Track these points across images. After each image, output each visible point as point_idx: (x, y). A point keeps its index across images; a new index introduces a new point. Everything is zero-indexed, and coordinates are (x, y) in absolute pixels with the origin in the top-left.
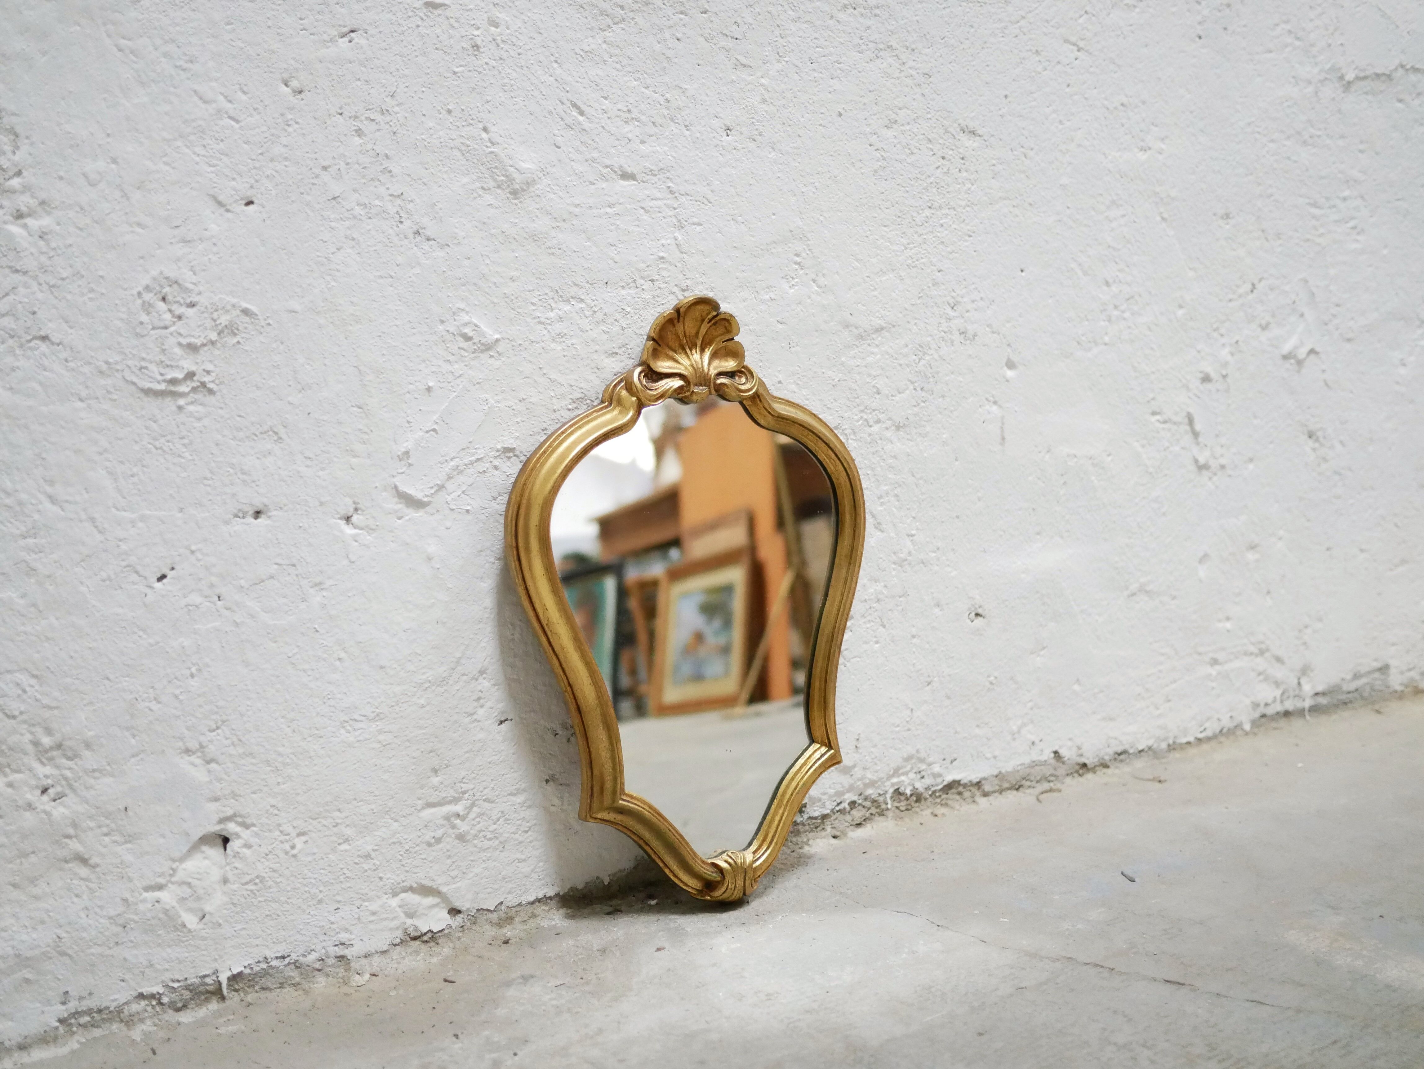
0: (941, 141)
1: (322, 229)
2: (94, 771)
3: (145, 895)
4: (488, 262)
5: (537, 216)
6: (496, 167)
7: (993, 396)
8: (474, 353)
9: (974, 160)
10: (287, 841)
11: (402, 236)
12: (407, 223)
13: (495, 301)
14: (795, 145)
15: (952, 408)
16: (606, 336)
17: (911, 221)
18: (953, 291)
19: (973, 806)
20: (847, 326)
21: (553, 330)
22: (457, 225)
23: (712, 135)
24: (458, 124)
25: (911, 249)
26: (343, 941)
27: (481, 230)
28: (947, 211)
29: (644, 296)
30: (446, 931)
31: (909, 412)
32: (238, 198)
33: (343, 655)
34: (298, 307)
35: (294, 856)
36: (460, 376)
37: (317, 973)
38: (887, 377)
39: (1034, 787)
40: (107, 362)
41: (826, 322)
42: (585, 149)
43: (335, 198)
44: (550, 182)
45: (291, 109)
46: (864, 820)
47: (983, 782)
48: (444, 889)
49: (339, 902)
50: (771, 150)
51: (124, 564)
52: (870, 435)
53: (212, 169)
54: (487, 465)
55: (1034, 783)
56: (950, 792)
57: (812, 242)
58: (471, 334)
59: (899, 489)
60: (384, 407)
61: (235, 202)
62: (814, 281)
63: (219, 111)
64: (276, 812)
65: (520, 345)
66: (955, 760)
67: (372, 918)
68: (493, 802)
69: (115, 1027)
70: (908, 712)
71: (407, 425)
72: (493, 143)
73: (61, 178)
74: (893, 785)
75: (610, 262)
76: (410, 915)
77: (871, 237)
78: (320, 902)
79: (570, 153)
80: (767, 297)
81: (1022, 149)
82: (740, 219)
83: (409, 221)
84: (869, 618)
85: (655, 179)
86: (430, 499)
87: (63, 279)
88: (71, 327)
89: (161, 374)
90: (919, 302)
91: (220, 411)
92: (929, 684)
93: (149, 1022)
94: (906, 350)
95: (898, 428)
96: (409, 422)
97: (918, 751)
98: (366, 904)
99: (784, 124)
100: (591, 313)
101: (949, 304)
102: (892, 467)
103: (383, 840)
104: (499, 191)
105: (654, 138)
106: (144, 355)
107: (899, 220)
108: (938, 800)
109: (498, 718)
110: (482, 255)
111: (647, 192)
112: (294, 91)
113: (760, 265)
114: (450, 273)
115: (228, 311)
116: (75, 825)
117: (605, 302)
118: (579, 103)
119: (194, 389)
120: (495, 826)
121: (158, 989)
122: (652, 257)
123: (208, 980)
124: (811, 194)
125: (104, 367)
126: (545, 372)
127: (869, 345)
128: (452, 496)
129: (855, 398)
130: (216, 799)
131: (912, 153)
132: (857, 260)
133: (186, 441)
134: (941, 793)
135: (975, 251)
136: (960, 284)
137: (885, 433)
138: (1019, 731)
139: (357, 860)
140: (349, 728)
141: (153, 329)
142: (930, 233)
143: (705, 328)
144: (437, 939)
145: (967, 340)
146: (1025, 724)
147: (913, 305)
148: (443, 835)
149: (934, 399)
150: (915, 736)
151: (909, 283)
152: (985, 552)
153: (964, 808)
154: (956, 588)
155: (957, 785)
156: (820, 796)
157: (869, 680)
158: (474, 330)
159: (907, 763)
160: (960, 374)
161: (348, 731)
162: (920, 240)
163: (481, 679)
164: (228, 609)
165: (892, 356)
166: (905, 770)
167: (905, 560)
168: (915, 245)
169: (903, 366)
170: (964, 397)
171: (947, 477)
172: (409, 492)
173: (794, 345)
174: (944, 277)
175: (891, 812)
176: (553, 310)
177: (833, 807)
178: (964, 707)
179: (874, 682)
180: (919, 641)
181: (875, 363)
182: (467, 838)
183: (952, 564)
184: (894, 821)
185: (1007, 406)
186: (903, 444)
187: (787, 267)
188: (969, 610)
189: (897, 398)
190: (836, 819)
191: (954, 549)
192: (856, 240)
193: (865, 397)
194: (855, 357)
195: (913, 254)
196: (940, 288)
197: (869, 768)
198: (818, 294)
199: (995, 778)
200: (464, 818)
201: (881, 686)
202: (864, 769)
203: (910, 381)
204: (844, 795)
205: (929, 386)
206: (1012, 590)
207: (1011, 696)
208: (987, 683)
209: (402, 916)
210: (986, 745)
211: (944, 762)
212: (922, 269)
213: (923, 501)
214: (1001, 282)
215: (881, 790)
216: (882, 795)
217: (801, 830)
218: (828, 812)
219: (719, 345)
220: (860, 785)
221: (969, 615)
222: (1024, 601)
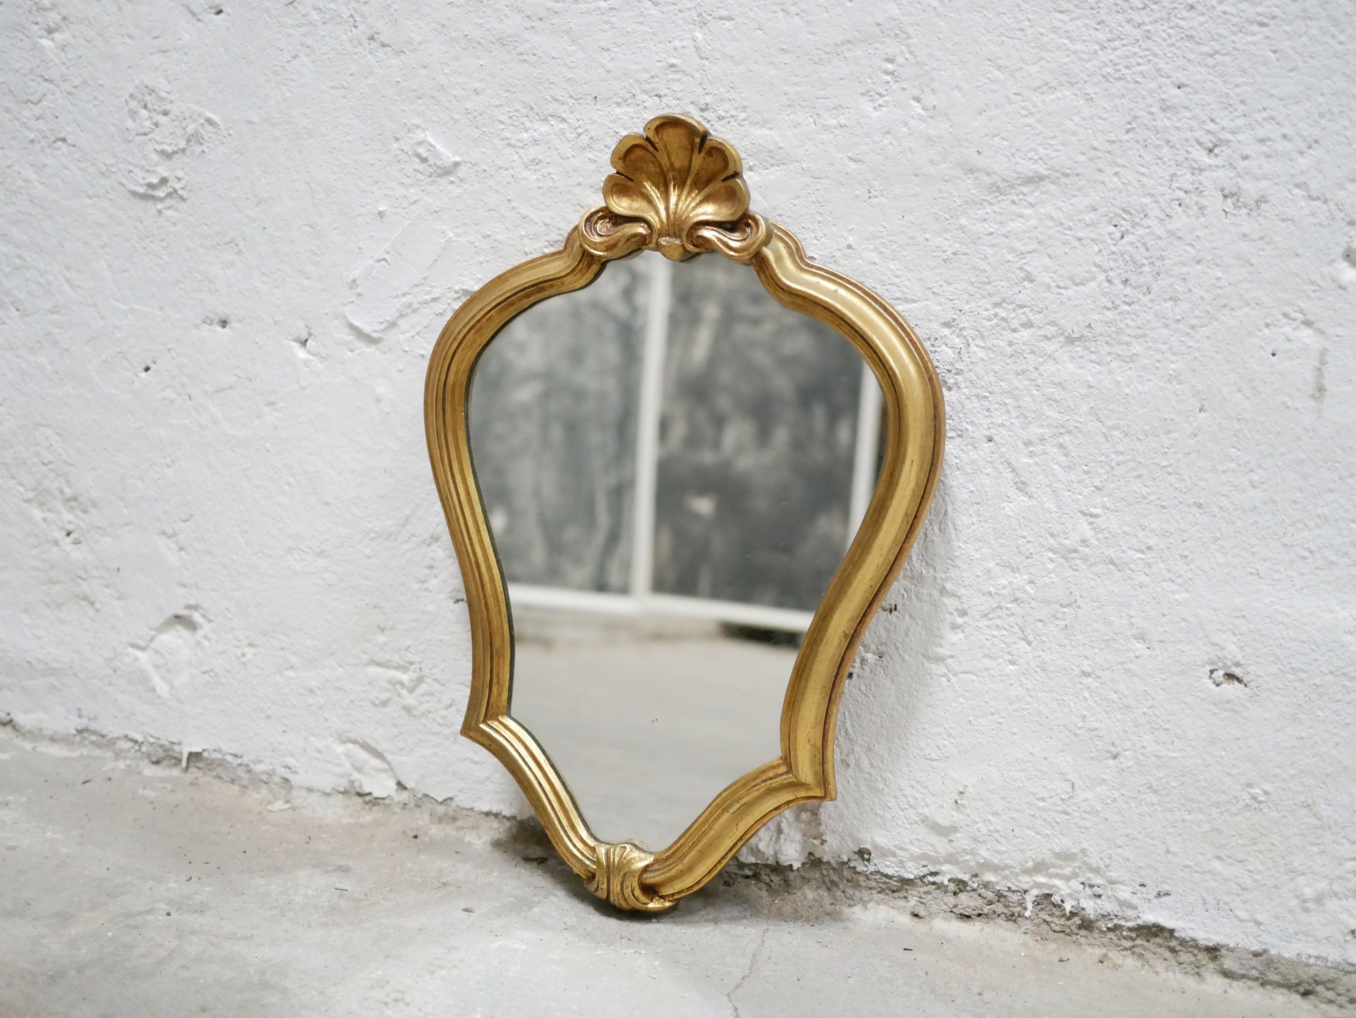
1: (280, 36)
2: (99, 528)
3: (131, 650)
4: (447, 71)
5: (506, 15)
7: (1302, 311)
8: (430, 176)
10: (239, 647)
11: (355, 42)
12: (362, 28)
13: (456, 117)
15: (1194, 322)
16: (593, 166)
18: (1212, 120)
19: (1191, 983)
20: (971, 171)
21: (526, 155)
22: (413, 28)
25: (1115, 49)
26: (290, 765)
27: (440, 33)
29: (645, 116)
30: (387, 801)
31: (1096, 317)
32: (206, 7)
33: (292, 480)
34: (255, 119)
35: (244, 664)
36: (415, 202)
37: (262, 784)
38: (1049, 256)
39: (1341, 1006)
40: (105, 164)
41: (932, 162)
43: (291, 3)
46: (979, 915)
47: (1223, 952)
48: (389, 757)
49: (286, 725)
51: (118, 350)
52: (1011, 344)
54: (444, 307)
55: (1342, 1000)
56: (1152, 940)
57: (915, 40)
58: (425, 155)
59: (1067, 438)
60: (335, 229)
61: (205, 11)
62: (918, 100)
65: (484, 170)
66: (1168, 894)
67: (317, 755)
68: (443, 685)
69: (109, 754)
70: (1067, 786)
71: (358, 251)
74: (1038, 885)
75: (601, 71)
76: (359, 770)
77: (1029, 31)
78: (268, 717)
80: (833, 122)
82: (793, 9)
83: (364, 26)
84: (998, 622)
86: (381, 335)
87: (75, 87)
88: (82, 131)
89: (144, 179)
90: (1127, 137)
91: (191, 219)
92: (1115, 757)
93: (128, 762)
94: (1092, 215)
95: (1070, 340)
96: (360, 248)
97: (1083, 851)
98: (313, 738)
100: (575, 135)
101: (1200, 144)
102: (1055, 401)
103: (328, 681)
106: (130, 160)
108: (1128, 944)
109: (454, 594)
110: (440, 63)
113: (824, 74)
114: (404, 84)
115: (194, 120)
116: (85, 571)
117: (593, 122)
119: (169, 195)
120: (445, 713)
121: (140, 738)
122: (660, 64)
123: (177, 748)
125: (104, 169)
126: (514, 205)
127: (1013, 202)
128: (407, 335)
129: (985, 283)
130: (184, 586)
132: (999, 68)
133: (164, 244)
134: (1134, 935)
135: (1275, 52)
136: (1231, 109)
137: (1042, 344)
138: (1319, 899)
139: (302, 691)
140: (296, 556)
141: (138, 135)
142: (1162, 22)
143: (698, 160)
144: (374, 804)
145: (1240, 208)
146: (1336, 894)
147: (1113, 142)
148: (388, 700)
149: (1152, 301)
150: (1079, 827)
151: (1105, 105)
152: (1260, 577)
153: (1171, 975)
154: (1184, 620)
155: (1167, 935)
156: (893, 849)
157: (993, 714)
158: (429, 150)
159: (1063, 863)
160: (1218, 265)
161: (295, 559)
162: (1137, 33)
163: (434, 546)
164: (196, 410)
165: (1062, 224)
166: (1060, 872)
167: (1076, 551)
168: (1124, 42)
169: (1084, 242)
170: (1225, 305)
171: (1176, 435)
172: (357, 324)
173: (876, 194)
174: (1190, 97)
175: (1028, 922)
176: (526, 131)
177: (921, 874)
178: (1188, 817)
179: (1002, 720)
180: (1097, 684)
181: (1025, 231)
182: (415, 713)
183: (1179, 580)
184: (1028, 938)
185: (1339, 333)
186: (1081, 368)
187: (870, 78)
188: (1212, 663)
189: (1070, 292)
190: (927, 893)
191: (1186, 557)
192: (998, 36)
193: (1003, 284)
194: (985, 220)
195: (1119, 57)
196: (1180, 116)
197: (984, 842)
198: (921, 119)
199: (1251, 956)
200: (411, 690)
201: (1015, 730)
202: (975, 840)
203: (1099, 266)
204: (941, 864)
205: (1142, 279)
206: (1317, 656)
207: (1302, 835)
208: (1246, 796)
209: (348, 766)
210: (1238, 895)
211: (1142, 888)
212: (1137, 82)
213: (1118, 465)
214: (1341, 109)
215: (1012, 883)
216: (1014, 892)
217: (863, 884)
218: (912, 877)
219: (717, 185)
220: (967, 861)
221: (1212, 672)
222: (1348, 683)
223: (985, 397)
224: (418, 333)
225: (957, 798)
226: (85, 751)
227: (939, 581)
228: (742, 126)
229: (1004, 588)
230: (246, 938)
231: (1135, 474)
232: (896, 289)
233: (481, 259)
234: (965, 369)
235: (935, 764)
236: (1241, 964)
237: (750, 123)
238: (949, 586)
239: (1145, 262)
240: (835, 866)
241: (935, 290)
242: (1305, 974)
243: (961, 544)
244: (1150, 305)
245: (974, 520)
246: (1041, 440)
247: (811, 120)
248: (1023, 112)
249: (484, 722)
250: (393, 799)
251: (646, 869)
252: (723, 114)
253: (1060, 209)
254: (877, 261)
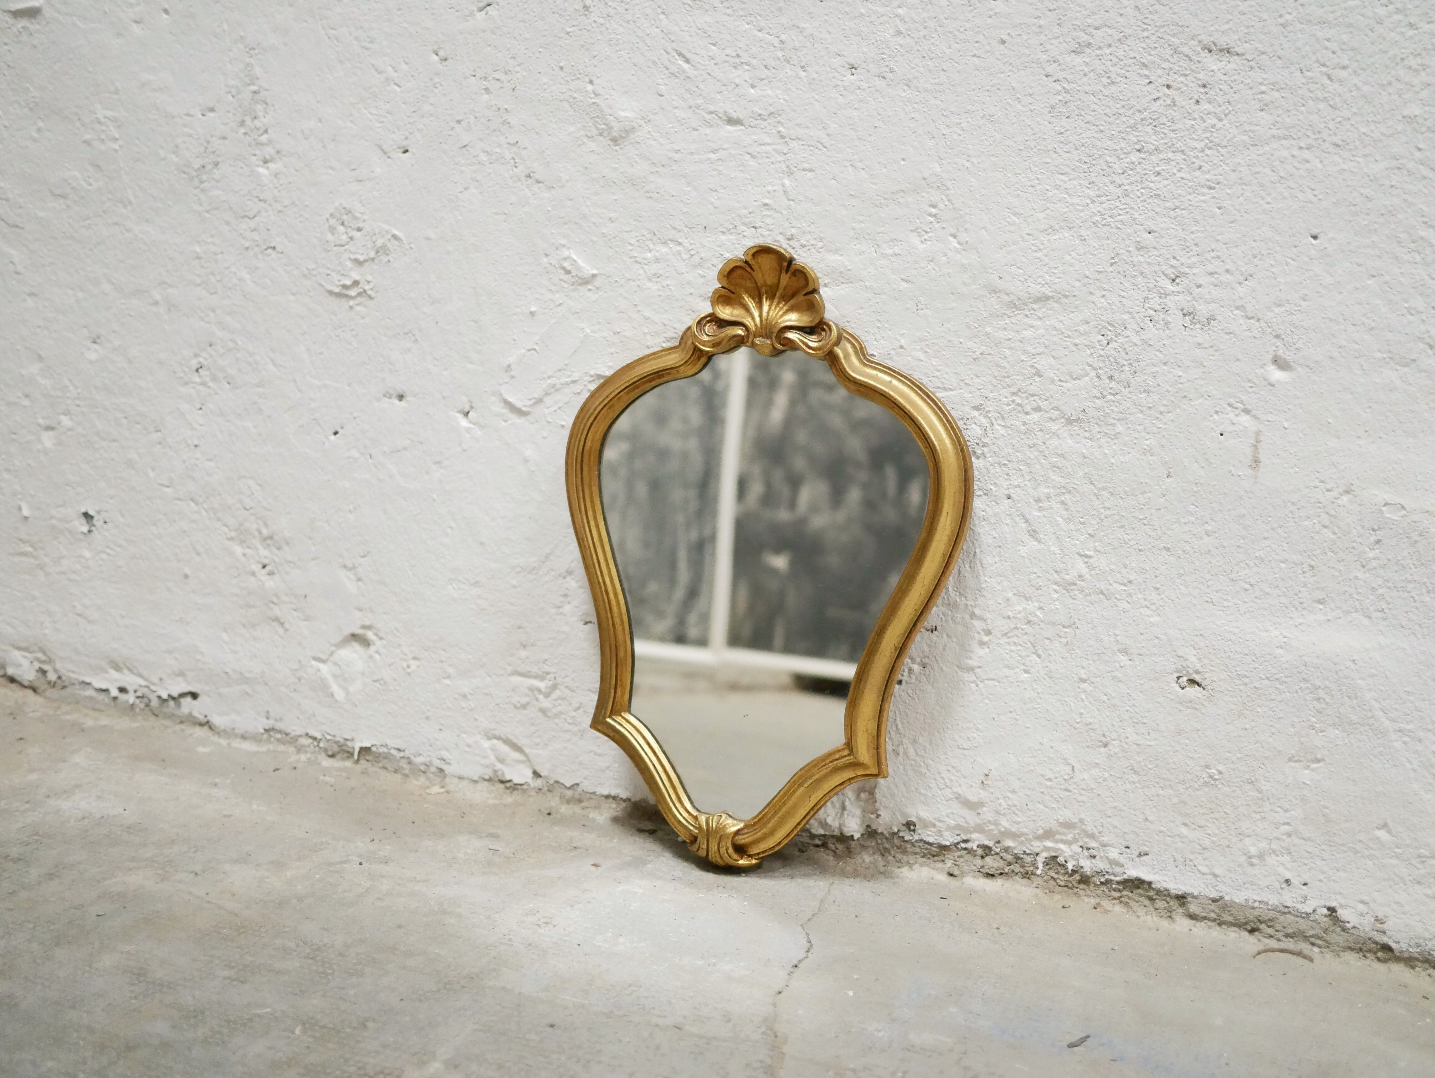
0: (1165, 65)
1: (454, 172)
2: (290, 562)
3: (313, 663)
4: (588, 203)
5: (636, 162)
6: (598, 117)
7: (1242, 402)
8: (573, 285)
9: (1225, 87)
10: (405, 660)
11: (515, 179)
12: (521, 167)
13: (594, 239)
14: (937, 81)
15: (1162, 409)
16: (702, 280)
17: (1105, 167)
18: (1174, 258)
19: (1165, 923)
20: (995, 291)
21: (650, 270)
22: (562, 170)
23: (831, 75)
24: (568, 79)
25: (1102, 203)
26: (444, 757)
27: (583, 174)
28: (1170, 155)
29: (744, 243)
30: (525, 787)
31: (1089, 404)
32: (395, 147)
33: (453, 525)
34: (433, 236)
35: (409, 674)
36: (560, 304)
37: (421, 773)
38: (1053, 357)
39: (1276, 939)
40: (308, 268)
41: (965, 284)
42: (689, 96)
43: (464, 147)
44: (650, 130)
45: (437, 74)
46: (1001, 874)
47: (1189, 899)
48: (527, 750)
49: (442, 725)
50: (905, 88)
51: (312, 417)
52: (1025, 423)
53: (380, 125)
54: (582, 388)
55: (1280, 935)
56: (1135, 892)
57: (952, 192)
58: (569, 268)
59: (1067, 496)
60: (495, 324)
61: (394, 150)
62: (954, 236)
63: (387, 79)
64: (398, 634)
65: (616, 281)
66: (1146, 854)
67: (467, 749)
68: (573, 691)
69: (292, 749)
70: (1068, 769)
71: (513, 342)
72: (596, 95)
73: (289, 134)
74: (1047, 849)
75: (710, 207)
76: (501, 761)
77: (1038, 187)
78: (428, 718)
79: (673, 100)
80: (891, 251)
81: (1324, 69)
82: (860, 165)
84: (1015, 640)
85: (764, 124)
86: (529, 409)
87: (285, 207)
88: (289, 242)
89: (339, 281)
90: (1111, 269)
91: (377, 313)
92: (1105, 746)
93: (308, 755)
94: (1085, 327)
95: (1070, 422)
96: (514, 340)
97: (1081, 821)
98: (464, 735)
99: (924, 57)
100: (688, 256)
101: (1166, 275)
102: (1058, 468)
103: (478, 688)
104: (601, 138)
105: (766, 81)
106: (329, 265)
107: (1084, 166)
108: (1116, 894)
109: (584, 618)
110: (583, 197)
111: (754, 137)
112: (441, 60)
113: (883, 215)
114: (554, 212)
116: (278, 597)
117: (703, 246)
118: (684, 52)
119: (359, 294)
120: (574, 714)
121: (318, 736)
122: (756, 203)
123: (349, 744)
124: (955, 136)
125: (306, 272)
126: (639, 308)
127: (1026, 316)
128: (551, 410)
129: (1005, 377)
130: (361, 610)
131: (1113, 83)
132: (1015, 214)
133: (354, 333)
134: (1121, 888)
135: (1220, 208)
136: (1188, 250)
137: (1048, 424)
138: (1261, 856)
139: (456, 696)
140: (455, 586)
141: (335, 246)
142: (1136, 184)
143: (785, 279)
144: (515, 789)
145: (1195, 323)
146: (1274, 852)
147: (1101, 272)
148: (528, 703)
149: (1130, 392)
150: (1078, 802)
151: (1095, 244)
152: (1214, 605)
153: (1149, 918)
154: (1157, 638)
155: (1146, 886)
156: (933, 821)
157: (1011, 712)
158: (572, 265)
159: (1065, 831)
160: (1179, 367)
161: (454, 588)
162: (1119, 191)
163: (569, 579)
164: (376, 466)
165: (1063, 333)
166: (1064, 838)
167: (1074, 584)
168: (1109, 198)
169: (1080, 347)
170: (1185, 397)
171: (1150, 495)
172: (511, 400)
173: (922, 307)
174: (1157, 240)
175: (1039, 879)
176: (650, 251)
177: (956, 841)
178: (1162, 792)
179: (1018, 717)
180: (1091, 688)
181: (1035, 338)
182: (549, 714)
183: (1153, 607)
184: (1039, 891)
185: (1269, 419)
186: (1078, 443)
187: (918, 219)
188: (1178, 671)
189: (1069, 385)
190: (960, 857)
191: (1158, 589)
192: (1015, 191)
193: (1018, 378)
194: (1005, 329)
195: (1105, 209)
196: (1150, 254)
197: (1004, 814)
198: (957, 251)
199: (1210, 902)
200: (547, 696)
201: (1028, 725)
202: (997, 812)
203: (1091, 366)
204: (971, 833)
205: (1123, 376)
206: (1257, 666)
207: (1248, 805)
208: (1205, 775)
209: (492, 758)
210: (1200, 854)
211: (1127, 850)
212: (1118, 228)
213: (1106, 517)
214: (1269, 252)
215: (1027, 848)
216: (1028, 854)
217: (909, 850)
218: (948, 844)
219: (800, 298)
220: (992, 830)
221: (1178, 678)
222: (1279, 686)
223: (1005, 465)
224: (559, 408)
225: (983, 779)
226: (271, 747)
227: (970, 608)
228: (819, 252)
229: (1020, 613)
230: (424, 881)
231: (1119, 525)
232: (937, 380)
233: (612, 351)
234: (990, 443)
235: (966, 752)
236: (1203, 908)
237: (826, 250)
238: (977, 611)
239: (1125, 363)
240: (887, 835)
241: (967, 382)
242: (1251, 915)
243: (986, 579)
244: (1130, 396)
245: (997, 559)
246: (1048, 498)
247: (873, 249)
248: (1033, 248)
249: (610, 717)
250: (529, 785)
251: (738, 833)
252: (805, 243)
253: (1061, 321)
254: (923, 359)
